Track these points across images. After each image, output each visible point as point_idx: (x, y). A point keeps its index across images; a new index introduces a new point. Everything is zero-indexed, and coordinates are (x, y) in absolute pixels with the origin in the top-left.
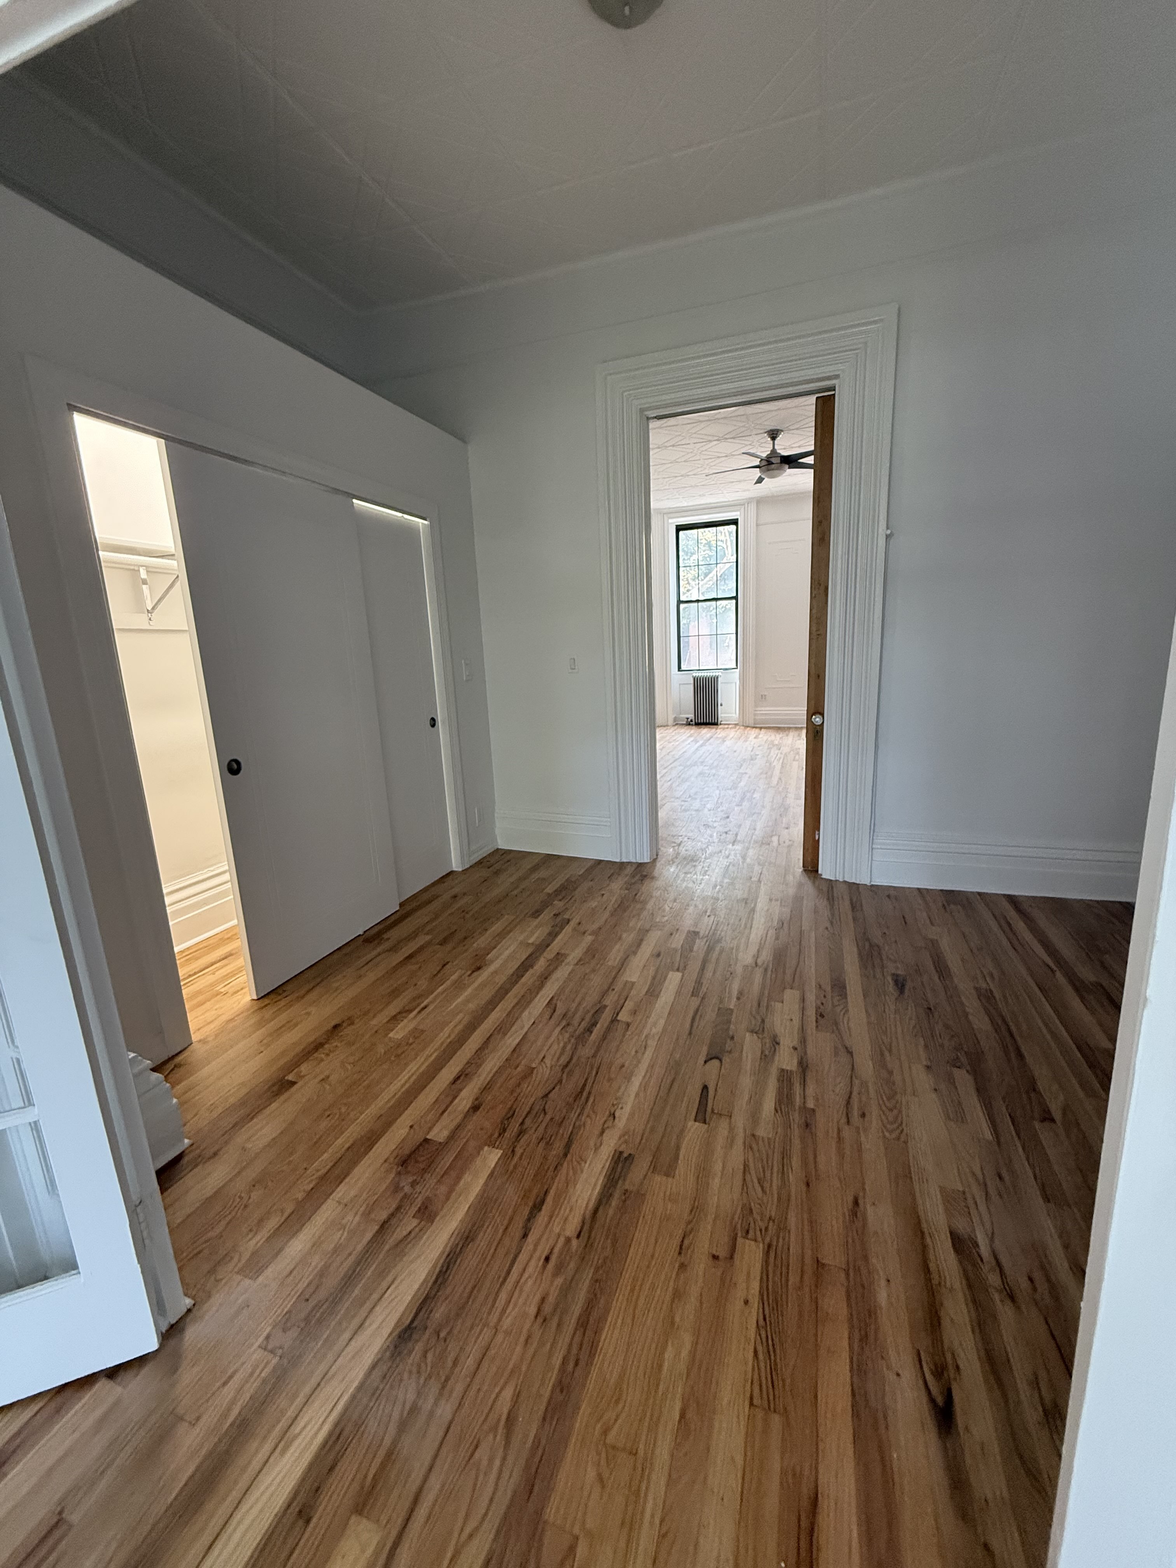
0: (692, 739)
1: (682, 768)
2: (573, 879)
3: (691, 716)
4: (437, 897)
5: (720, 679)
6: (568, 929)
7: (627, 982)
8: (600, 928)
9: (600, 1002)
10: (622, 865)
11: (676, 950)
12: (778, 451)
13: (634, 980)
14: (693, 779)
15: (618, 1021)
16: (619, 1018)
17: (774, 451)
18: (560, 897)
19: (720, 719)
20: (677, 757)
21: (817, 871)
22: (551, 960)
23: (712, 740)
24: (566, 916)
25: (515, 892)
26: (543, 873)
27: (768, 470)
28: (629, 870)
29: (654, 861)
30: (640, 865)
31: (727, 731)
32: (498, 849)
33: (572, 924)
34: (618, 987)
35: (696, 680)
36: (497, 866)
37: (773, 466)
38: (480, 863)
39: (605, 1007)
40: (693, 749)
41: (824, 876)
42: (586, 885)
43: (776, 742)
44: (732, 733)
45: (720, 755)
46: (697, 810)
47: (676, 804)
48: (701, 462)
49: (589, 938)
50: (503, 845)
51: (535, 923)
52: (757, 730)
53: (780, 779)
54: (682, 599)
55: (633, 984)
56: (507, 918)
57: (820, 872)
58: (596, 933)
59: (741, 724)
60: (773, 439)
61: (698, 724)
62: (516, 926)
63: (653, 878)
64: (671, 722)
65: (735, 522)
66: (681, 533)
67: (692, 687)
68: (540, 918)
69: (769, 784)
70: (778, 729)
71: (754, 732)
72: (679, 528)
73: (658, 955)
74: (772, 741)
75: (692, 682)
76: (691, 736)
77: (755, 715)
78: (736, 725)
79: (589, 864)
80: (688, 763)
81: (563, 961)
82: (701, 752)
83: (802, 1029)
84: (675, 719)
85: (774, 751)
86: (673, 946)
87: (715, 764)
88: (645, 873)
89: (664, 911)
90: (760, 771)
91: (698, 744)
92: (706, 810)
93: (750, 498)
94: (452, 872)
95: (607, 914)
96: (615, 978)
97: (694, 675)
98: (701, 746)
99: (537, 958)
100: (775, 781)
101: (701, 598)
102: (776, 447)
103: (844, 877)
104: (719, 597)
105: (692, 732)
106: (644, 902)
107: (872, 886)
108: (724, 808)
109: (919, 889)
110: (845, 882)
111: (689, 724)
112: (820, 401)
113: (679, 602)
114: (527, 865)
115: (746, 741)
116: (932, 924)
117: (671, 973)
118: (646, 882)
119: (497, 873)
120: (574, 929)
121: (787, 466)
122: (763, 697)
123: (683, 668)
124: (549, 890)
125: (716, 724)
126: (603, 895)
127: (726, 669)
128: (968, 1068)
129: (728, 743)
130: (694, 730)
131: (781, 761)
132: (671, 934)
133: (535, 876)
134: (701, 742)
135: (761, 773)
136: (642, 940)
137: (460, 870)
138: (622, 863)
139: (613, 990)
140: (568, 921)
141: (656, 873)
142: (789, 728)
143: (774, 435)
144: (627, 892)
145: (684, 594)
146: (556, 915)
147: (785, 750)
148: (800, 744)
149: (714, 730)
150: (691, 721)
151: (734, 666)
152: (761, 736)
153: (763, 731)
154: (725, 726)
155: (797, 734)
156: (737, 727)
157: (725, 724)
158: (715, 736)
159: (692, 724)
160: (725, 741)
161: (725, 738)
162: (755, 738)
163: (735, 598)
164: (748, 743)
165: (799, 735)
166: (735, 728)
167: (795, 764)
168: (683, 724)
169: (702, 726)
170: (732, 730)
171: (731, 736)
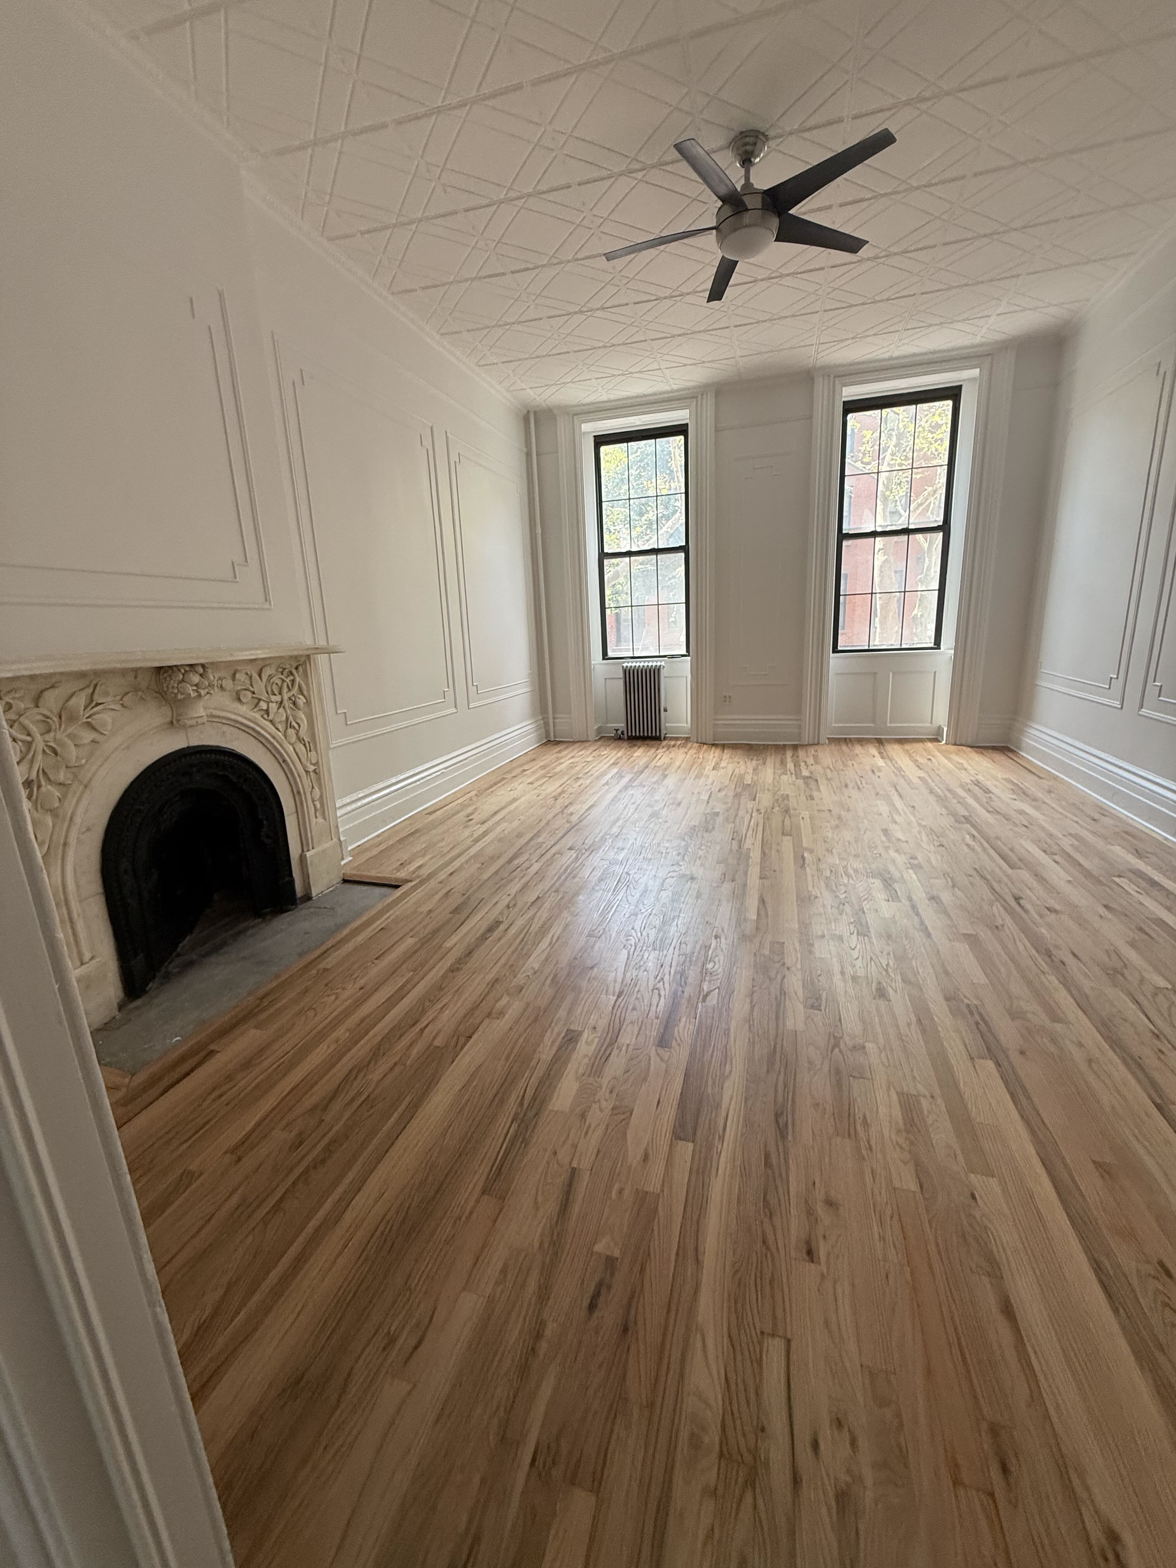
0: (615, 771)
3: (622, 725)
12: (756, 177)
17: (748, 184)
19: (663, 732)
23: (645, 774)
31: (673, 752)
35: (626, 671)
37: (749, 222)
40: (612, 795)
43: (748, 780)
44: (680, 756)
45: (654, 812)
52: (718, 751)
53: (763, 896)
54: (606, 550)
59: (694, 738)
61: (631, 738)
64: (592, 735)
65: (680, 430)
66: (603, 449)
67: (621, 682)
70: (751, 749)
71: (713, 756)
72: (601, 441)
74: (742, 777)
75: (621, 675)
76: (616, 763)
77: (715, 725)
78: (687, 739)
82: (621, 804)
84: (599, 730)
85: (745, 805)
90: (723, 867)
91: (624, 782)
93: (705, 386)
97: (625, 665)
98: (627, 786)
101: (634, 550)
102: (751, 169)
104: (661, 547)
105: (620, 754)
111: (617, 738)
113: (603, 556)
115: (698, 776)
122: (727, 697)
123: (610, 654)
125: (658, 738)
127: (673, 657)
129: (671, 780)
130: (621, 752)
131: (760, 836)
134: (628, 778)
135: (725, 876)
142: (766, 747)
143: (747, 149)
145: (609, 542)
147: (765, 800)
148: (788, 783)
149: (653, 750)
150: (622, 733)
151: (684, 652)
152: (723, 764)
153: (727, 754)
154: (673, 743)
155: (778, 760)
156: (689, 745)
157: (672, 739)
158: (653, 764)
159: (623, 739)
160: (665, 776)
161: (666, 769)
162: (714, 769)
163: (685, 549)
164: (703, 779)
165: (783, 763)
166: (684, 746)
167: (787, 842)
168: (610, 738)
169: (639, 743)
170: (683, 750)
171: (678, 763)
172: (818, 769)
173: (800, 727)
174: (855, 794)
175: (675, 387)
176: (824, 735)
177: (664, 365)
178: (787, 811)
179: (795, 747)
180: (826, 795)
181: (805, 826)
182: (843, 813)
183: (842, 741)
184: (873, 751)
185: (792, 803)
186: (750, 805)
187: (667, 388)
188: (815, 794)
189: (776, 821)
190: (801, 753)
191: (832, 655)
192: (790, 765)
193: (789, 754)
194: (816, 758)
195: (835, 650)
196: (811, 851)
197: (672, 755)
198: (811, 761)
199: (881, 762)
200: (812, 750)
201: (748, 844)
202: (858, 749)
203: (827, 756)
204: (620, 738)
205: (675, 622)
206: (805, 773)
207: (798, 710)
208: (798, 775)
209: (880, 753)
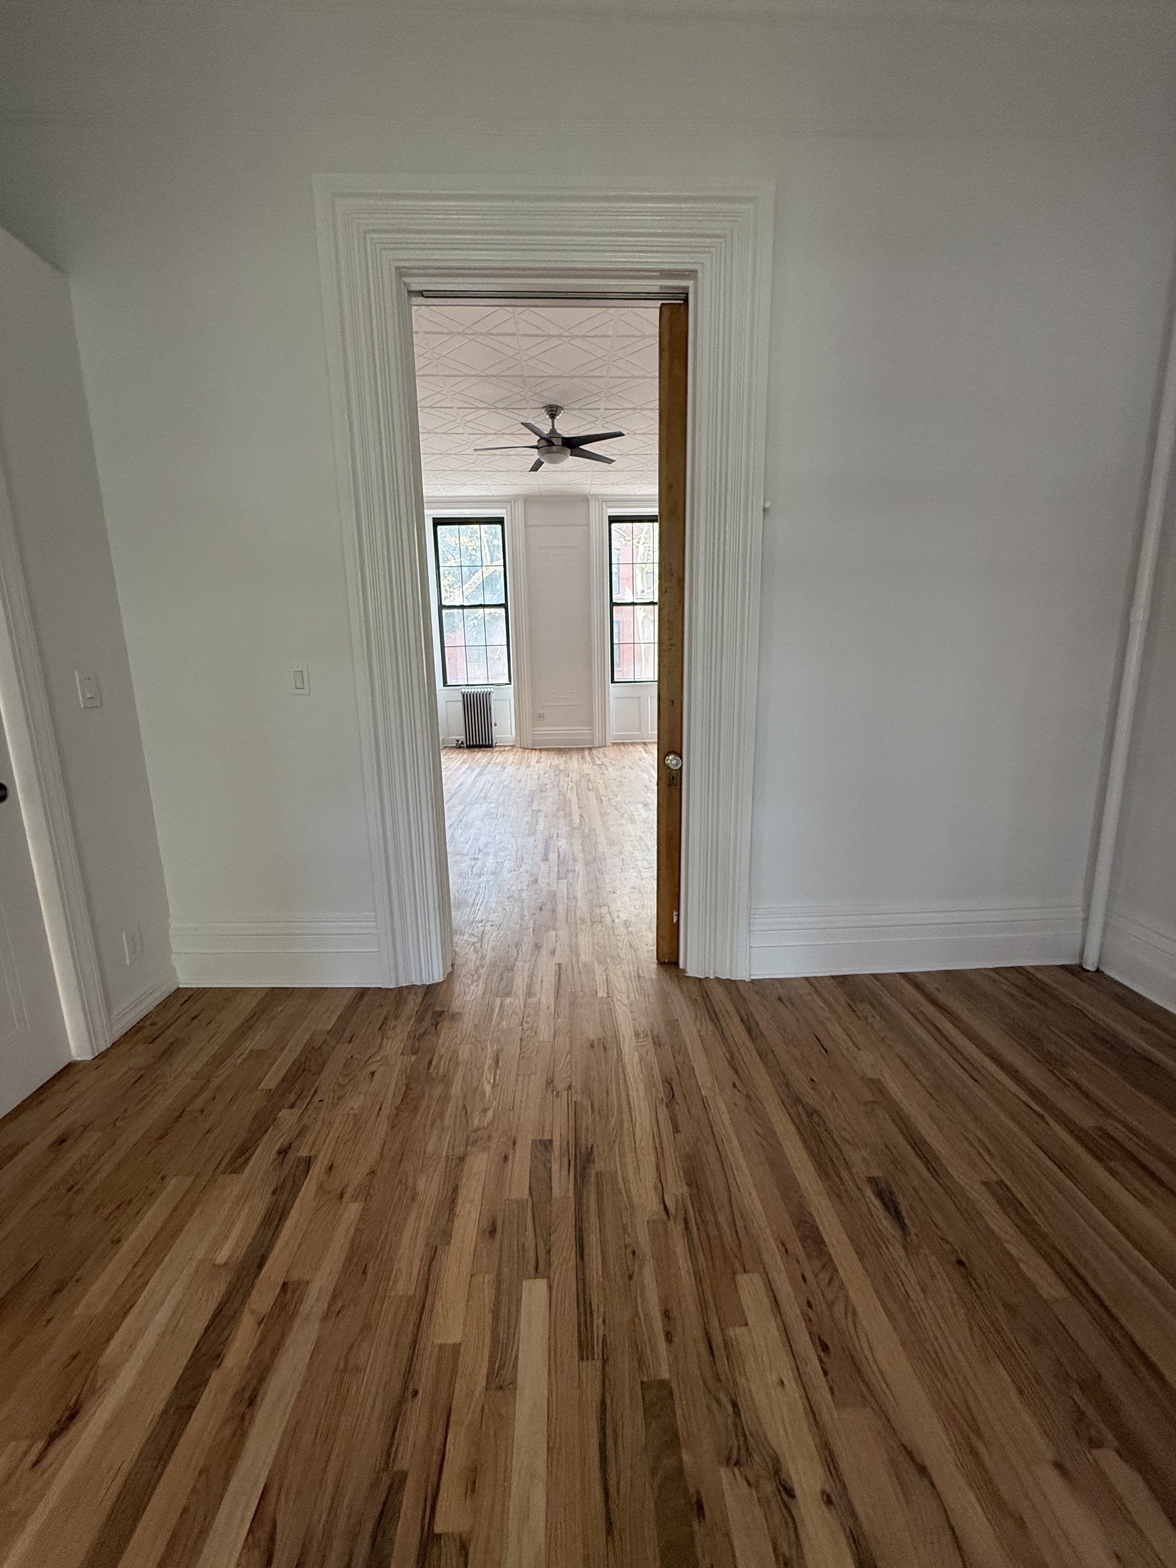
0: (466, 766)
1: (462, 807)
2: (317, 1043)
3: (462, 738)
4: (20, 1149)
5: (493, 696)
6: (308, 1189)
7: (441, 1347)
8: (373, 1172)
9: (386, 1467)
10: (400, 994)
11: (521, 1204)
12: (558, 432)
13: (458, 1340)
14: (477, 823)
15: (440, 1536)
16: (438, 1528)
17: (553, 431)
18: (292, 1097)
19: (494, 741)
20: (453, 791)
21: (677, 963)
22: (270, 1315)
23: (489, 767)
24: (304, 1153)
25: (199, 1102)
26: (258, 1039)
27: (548, 453)
28: (412, 1005)
29: (450, 977)
30: (430, 990)
31: (505, 755)
32: (179, 989)
33: (317, 1169)
34: (424, 1381)
35: (465, 696)
36: (169, 1036)
37: (554, 448)
38: (136, 1029)
39: (404, 1475)
40: (470, 780)
41: (689, 974)
42: (343, 1051)
43: (562, 767)
44: (511, 757)
45: (505, 786)
46: (493, 873)
47: (464, 865)
48: (464, 437)
49: (353, 1210)
50: (186, 980)
51: (236, 1190)
52: (537, 753)
53: (581, 816)
54: (444, 603)
55: (456, 1348)
56: (176, 1185)
57: (681, 966)
58: (365, 1192)
59: (518, 745)
60: (553, 417)
61: (469, 747)
62: (190, 1212)
63: (455, 1017)
65: (500, 521)
66: (439, 527)
67: (461, 704)
68: (248, 1170)
69: (570, 824)
70: (560, 751)
71: (534, 756)
72: (438, 522)
73: (493, 1232)
74: (557, 766)
75: (461, 698)
76: (464, 762)
77: (534, 735)
78: (513, 746)
79: (346, 1000)
80: (469, 800)
81: (295, 1312)
82: (479, 785)
83: (812, 1412)
84: (443, 742)
85: (563, 779)
86: (514, 1196)
87: (501, 798)
88: (438, 1009)
89: (483, 1093)
90: (556, 806)
91: (475, 773)
92: (505, 871)
93: (517, 496)
94: (70, 1067)
95: (383, 1126)
96: (415, 1342)
97: (463, 690)
98: (479, 775)
99: (235, 1316)
100: (577, 820)
101: (466, 604)
102: (556, 426)
103: (715, 972)
104: (487, 603)
105: (465, 756)
106: (447, 1080)
107: (752, 981)
108: (528, 867)
109: (806, 978)
110: (717, 979)
111: (459, 747)
112: (665, 308)
113: (441, 607)
114: (230, 1021)
115: (528, 766)
116: (859, 1049)
117: (526, 1283)
118: (445, 1025)
119: (167, 1053)
120: (321, 1189)
121: (569, 451)
122: (540, 716)
123: (449, 682)
124: (271, 1081)
125: (490, 746)
126: (373, 1074)
127: (498, 684)
128: (1115, 1444)
129: (510, 770)
130: (465, 755)
131: (575, 792)
132: (506, 1158)
133: (249, 1045)
134: (478, 770)
135: (558, 810)
136: (455, 1190)
137: (89, 1057)
138: (400, 989)
139: (415, 1393)
140: (308, 1162)
141: (456, 1005)
142: (570, 749)
143: (553, 411)
144: (413, 1058)
145: (446, 598)
146: (283, 1152)
147: (575, 776)
148: (588, 768)
149: (489, 754)
150: (462, 743)
151: (507, 682)
152: (543, 760)
153: (544, 754)
154: (502, 749)
155: (580, 756)
156: (515, 750)
157: (500, 746)
158: (493, 761)
159: (463, 748)
160: (505, 768)
161: (503, 764)
162: (537, 762)
163: (505, 606)
164: (531, 769)
165: (583, 758)
166: (512, 750)
167: (592, 794)
168: (453, 747)
169: (477, 749)
170: (511, 753)
171: (511, 761)
172: (605, 760)
173: (592, 734)
174: (630, 770)
175: (496, 494)
176: (609, 741)
177: (490, 483)
178: (589, 781)
179: (590, 749)
180: (611, 772)
181: (601, 787)
182: (622, 780)
183: (621, 744)
184: (640, 748)
185: (592, 777)
186: (566, 779)
187: (491, 494)
188: (605, 772)
189: (584, 785)
190: (594, 752)
191: (611, 685)
192: (588, 759)
193: (587, 752)
194: (605, 755)
195: (613, 682)
196: (605, 796)
197: (505, 756)
198: (601, 756)
199: (645, 755)
200: (601, 750)
201: (569, 796)
202: (631, 748)
203: (611, 753)
204: (460, 747)
205: (499, 659)
206: (598, 762)
207: (591, 723)
208: (594, 763)
209: (645, 750)
